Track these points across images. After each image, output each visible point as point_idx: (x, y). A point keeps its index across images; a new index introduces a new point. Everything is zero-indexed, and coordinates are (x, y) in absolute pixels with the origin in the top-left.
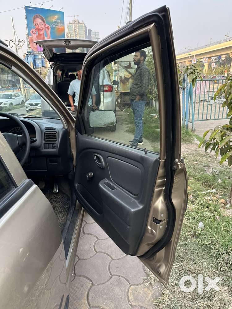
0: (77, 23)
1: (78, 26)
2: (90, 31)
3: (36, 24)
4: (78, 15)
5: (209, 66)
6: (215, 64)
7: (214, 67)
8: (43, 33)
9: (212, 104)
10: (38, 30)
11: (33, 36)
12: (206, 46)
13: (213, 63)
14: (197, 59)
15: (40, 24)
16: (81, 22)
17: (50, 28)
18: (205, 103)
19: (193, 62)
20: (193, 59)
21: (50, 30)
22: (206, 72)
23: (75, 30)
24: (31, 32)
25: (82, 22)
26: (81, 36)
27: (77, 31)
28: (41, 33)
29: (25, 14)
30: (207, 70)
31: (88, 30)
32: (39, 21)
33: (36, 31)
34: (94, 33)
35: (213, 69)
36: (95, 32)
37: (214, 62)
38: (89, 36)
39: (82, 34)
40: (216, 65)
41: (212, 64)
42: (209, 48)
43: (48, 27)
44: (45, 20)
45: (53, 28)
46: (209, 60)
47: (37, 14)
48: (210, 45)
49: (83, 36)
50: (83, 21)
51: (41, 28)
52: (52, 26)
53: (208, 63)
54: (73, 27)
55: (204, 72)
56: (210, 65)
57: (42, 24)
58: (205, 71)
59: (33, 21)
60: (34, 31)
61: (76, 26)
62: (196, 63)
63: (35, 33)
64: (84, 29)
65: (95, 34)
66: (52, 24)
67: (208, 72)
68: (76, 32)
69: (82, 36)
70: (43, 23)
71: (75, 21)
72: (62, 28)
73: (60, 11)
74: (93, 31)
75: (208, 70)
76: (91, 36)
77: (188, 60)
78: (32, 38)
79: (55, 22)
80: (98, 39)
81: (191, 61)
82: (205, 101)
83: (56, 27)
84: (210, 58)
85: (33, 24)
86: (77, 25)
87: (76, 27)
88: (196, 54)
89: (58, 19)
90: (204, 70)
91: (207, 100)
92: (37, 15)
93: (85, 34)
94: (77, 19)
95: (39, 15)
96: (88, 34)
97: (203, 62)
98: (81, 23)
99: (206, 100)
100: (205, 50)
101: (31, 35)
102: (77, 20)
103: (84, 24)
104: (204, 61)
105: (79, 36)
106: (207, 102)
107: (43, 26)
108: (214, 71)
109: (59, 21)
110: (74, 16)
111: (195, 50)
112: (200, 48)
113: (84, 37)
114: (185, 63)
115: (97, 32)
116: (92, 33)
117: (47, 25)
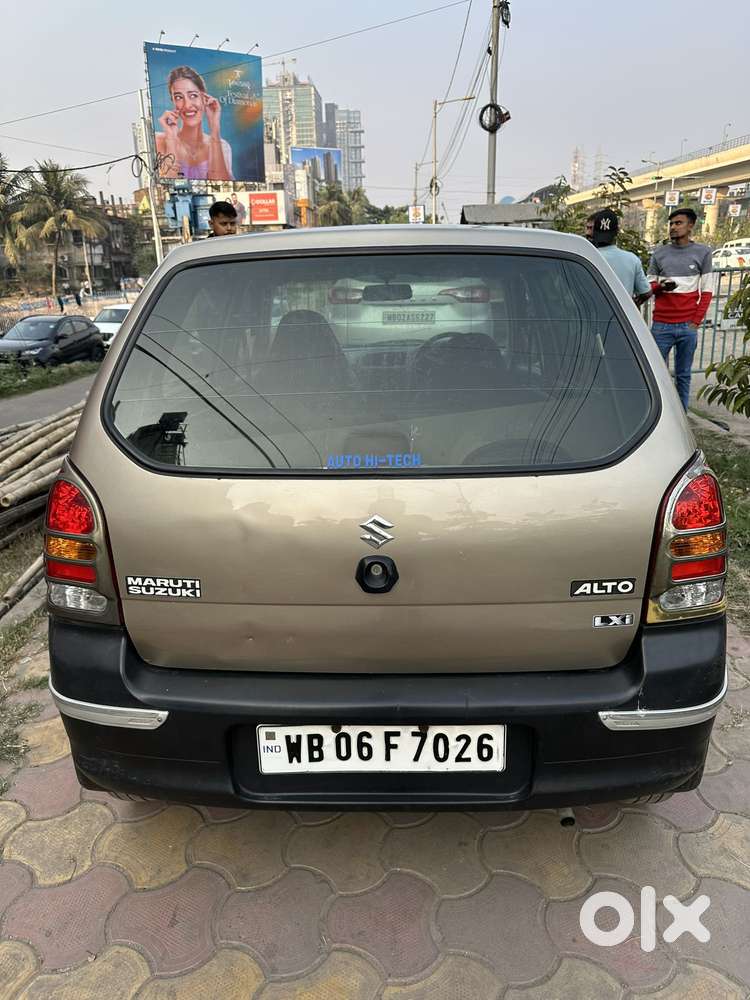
0: (292, 83)
1: (295, 95)
2: (332, 108)
3: (178, 95)
4: (294, 60)
5: (722, 214)
6: (739, 206)
7: (735, 218)
8: (200, 124)
9: (724, 331)
10: (183, 113)
11: (166, 132)
12: (711, 148)
13: (732, 203)
14: (680, 193)
15: (190, 97)
16: (302, 79)
17: (218, 105)
18: (707, 331)
19: (667, 202)
20: (668, 193)
21: (218, 114)
22: (711, 233)
23: (285, 105)
24: (162, 120)
25: (305, 81)
26: (303, 125)
27: (293, 110)
28: (193, 122)
29: (145, 67)
30: (714, 226)
31: (326, 105)
32: (186, 86)
33: (176, 118)
34: (345, 114)
35: (735, 225)
36: (348, 112)
37: (738, 202)
38: (327, 123)
39: (307, 120)
40: (742, 209)
41: (731, 208)
42: (719, 155)
43: (212, 106)
44: (204, 85)
45: (227, 108)
46: (718, 195)
47: (179, 67)
48: (724, 146)
49: (310, 125)
50: (309, 78)
51: (194, 108)
52: (225, 99)
53: (716, 206)
54: (278, 97)
55: (704, 233)
56: (723, 210)
57: (196, 96)
58: (708, 231)
59: (170, 88)
60: (171, 117)
61: (289, 95)
62: (676, 204)
63: (173, 124)
64: (313, 103)
65: (349, 118)
66: (225, 94)
67: (716, 232)
68: (286, 113)
69: (306, 125)
70: (199, 93)
71: (286, 79)
72: (255, 104)
73: (250, 54)
74: (340, 108)
75: (717, 226)
76: (334, 121)
77: (651, 196)
78: (165, 139)
79: (235, 89)
80: (356, 132)
81: (661, 199)
82: (709, 325)
83: (239, 102)
84: (722, 188)
85: (167, 96)
86: (293, 91)
87: (288, 97)
88: (678, 176)
89: (243, 79)
90: (704, 227)
91: (713, 322)
92: (181, 69)
93: (316, 120)
94: (290, 72)
95: (188, 69)
96: (327, 119)
97: (702, 203)
98: (305, 85)
99: (709, 322)
100: (708, 165)
101: (162, 131)
102: (292, 75)
103: (313, 89)
104: (703, 199)
105: (297, 126)
106: (712, 327)
107: (198, 102)
108: (737, 230)
109: (247, 85)
110: (283, 63)
111: (673, 162)
112: (691, 157)
113: (314, 127)
114: (641, 205)
115: (354, 112)
116: (337, 115)
117: (212, 99)
